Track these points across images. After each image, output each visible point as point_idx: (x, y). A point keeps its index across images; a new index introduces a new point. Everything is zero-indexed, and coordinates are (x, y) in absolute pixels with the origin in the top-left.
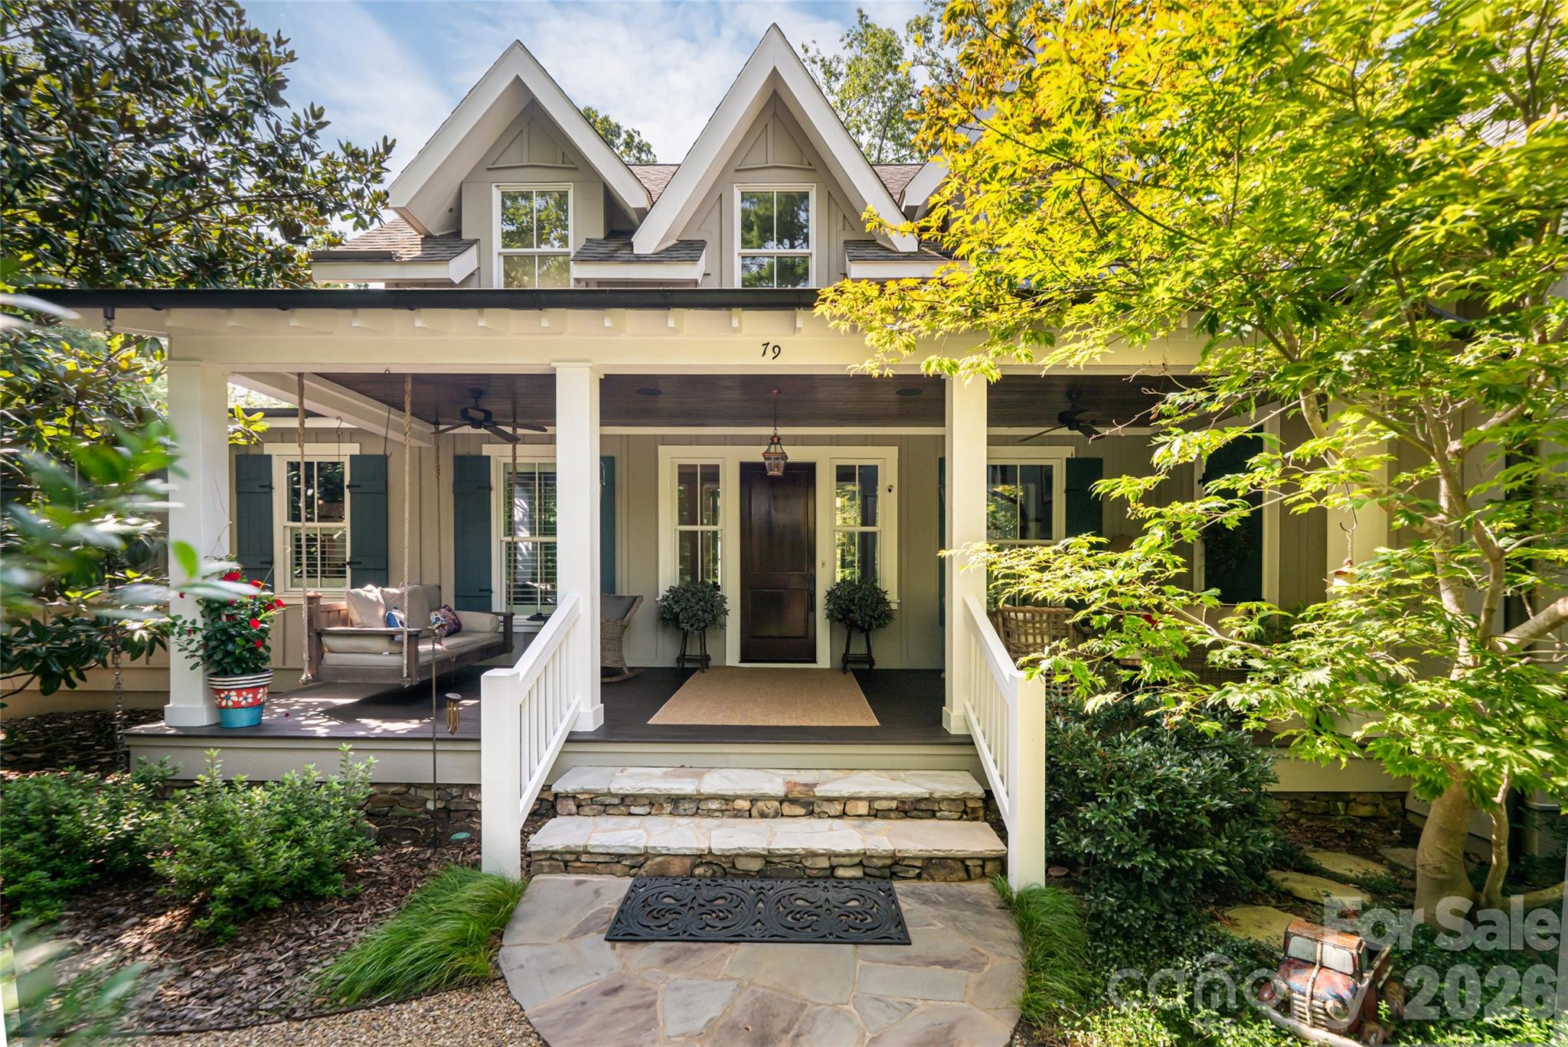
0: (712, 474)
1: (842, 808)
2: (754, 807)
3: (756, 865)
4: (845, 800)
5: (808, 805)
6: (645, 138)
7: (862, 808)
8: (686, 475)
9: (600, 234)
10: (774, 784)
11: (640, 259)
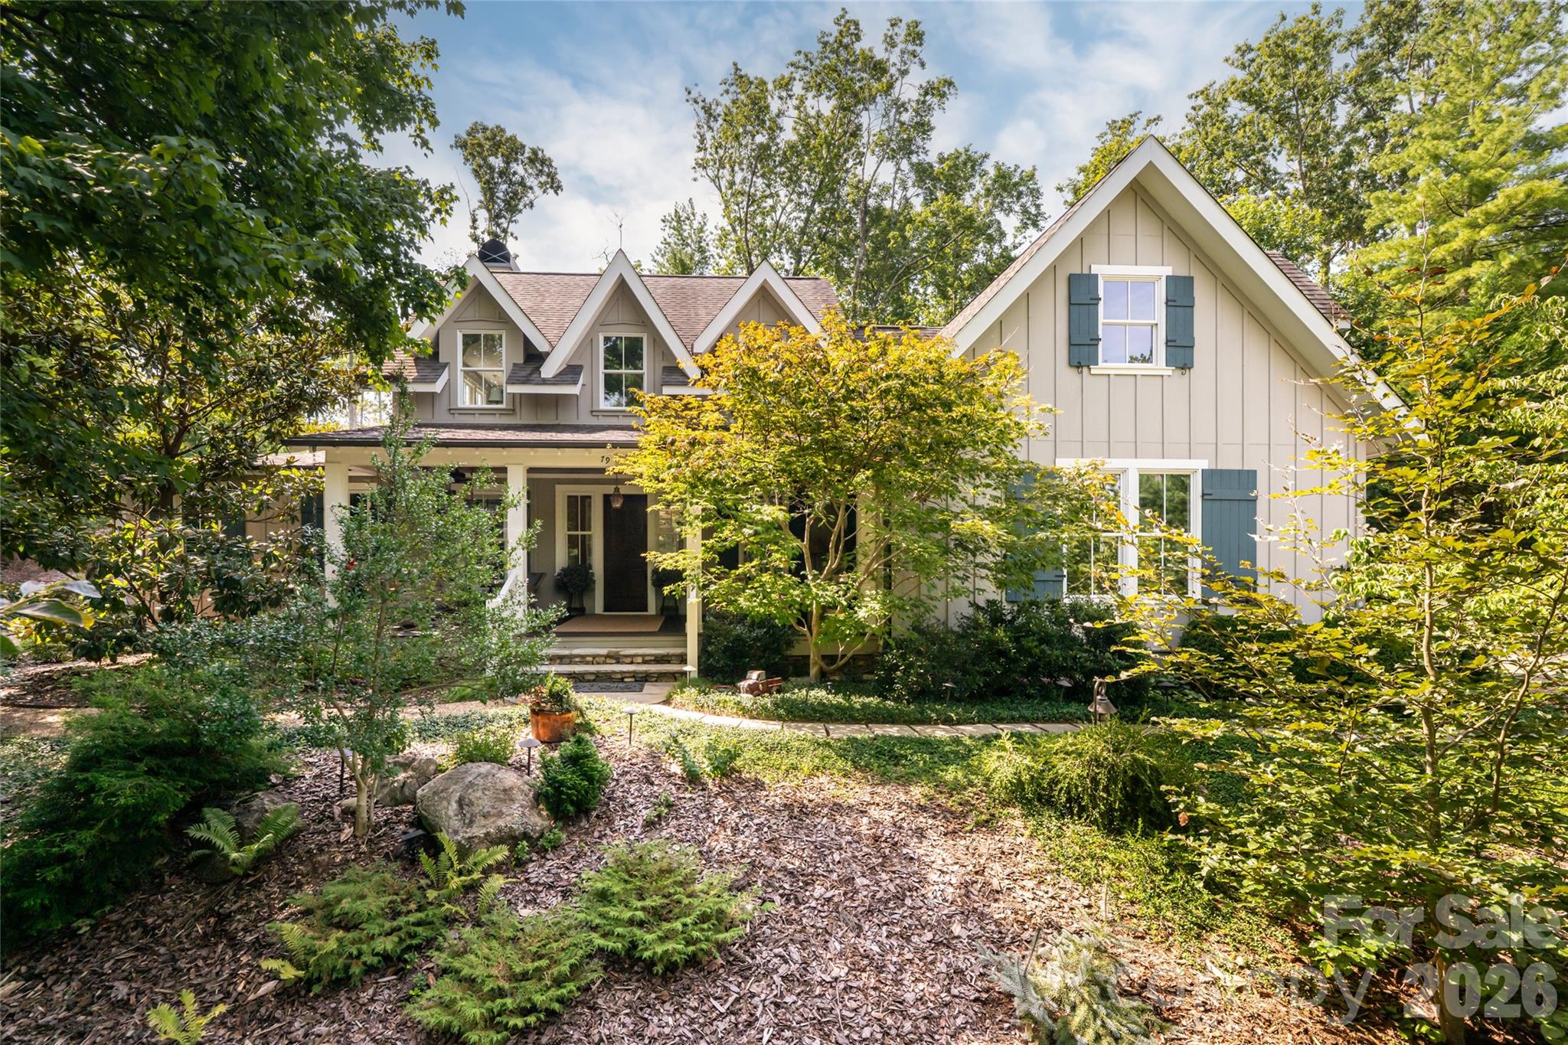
0: (586, 499)
1: (632, 659)
2: (595, 659)
3: (592, 677)
4: (632, 656)
5: (618, 659)
6: (548, 154)
7: (640, 660)
8: (572, 500)
9: (521, 361)
10: (604, 652)
11: (545, 382)
